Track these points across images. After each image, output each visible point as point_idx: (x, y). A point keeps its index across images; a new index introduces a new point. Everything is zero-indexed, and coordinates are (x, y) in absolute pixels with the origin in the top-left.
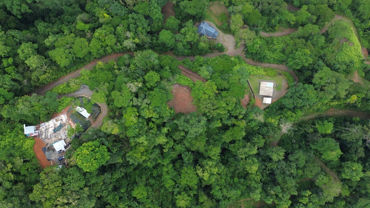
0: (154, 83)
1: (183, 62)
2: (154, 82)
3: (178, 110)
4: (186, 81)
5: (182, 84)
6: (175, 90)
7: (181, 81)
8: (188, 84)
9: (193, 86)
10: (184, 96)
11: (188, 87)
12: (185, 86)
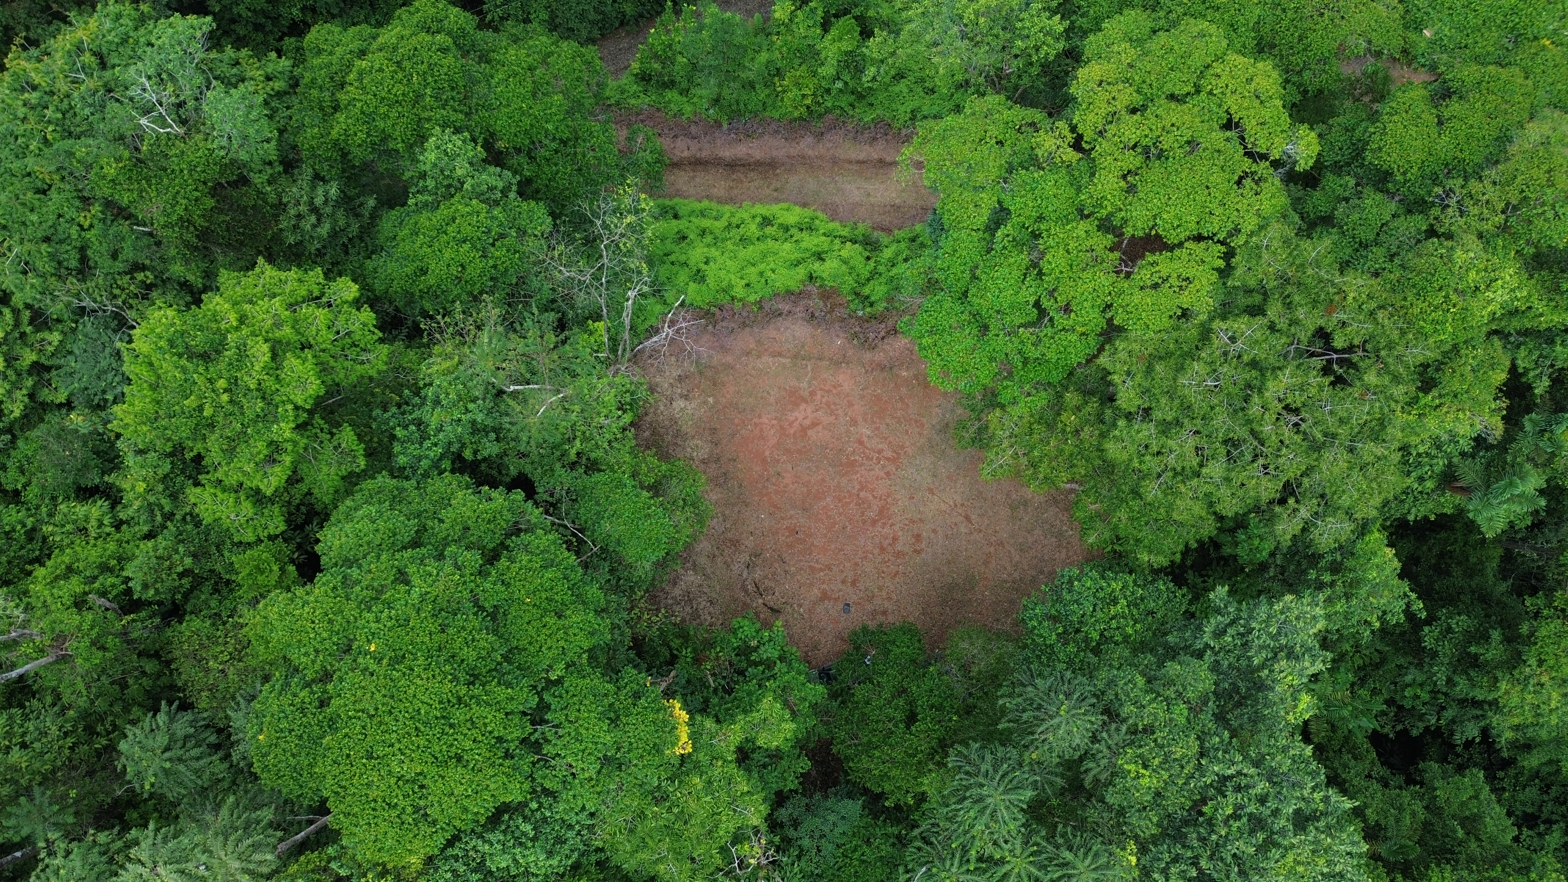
4: (761, 246)
5: (739, 291)
6: (681, 403)
7: (711, 271)
8: (801, 272)
9: (865, 270)
10: (814, 425)
11: (815, 304)
12: (785, 307)
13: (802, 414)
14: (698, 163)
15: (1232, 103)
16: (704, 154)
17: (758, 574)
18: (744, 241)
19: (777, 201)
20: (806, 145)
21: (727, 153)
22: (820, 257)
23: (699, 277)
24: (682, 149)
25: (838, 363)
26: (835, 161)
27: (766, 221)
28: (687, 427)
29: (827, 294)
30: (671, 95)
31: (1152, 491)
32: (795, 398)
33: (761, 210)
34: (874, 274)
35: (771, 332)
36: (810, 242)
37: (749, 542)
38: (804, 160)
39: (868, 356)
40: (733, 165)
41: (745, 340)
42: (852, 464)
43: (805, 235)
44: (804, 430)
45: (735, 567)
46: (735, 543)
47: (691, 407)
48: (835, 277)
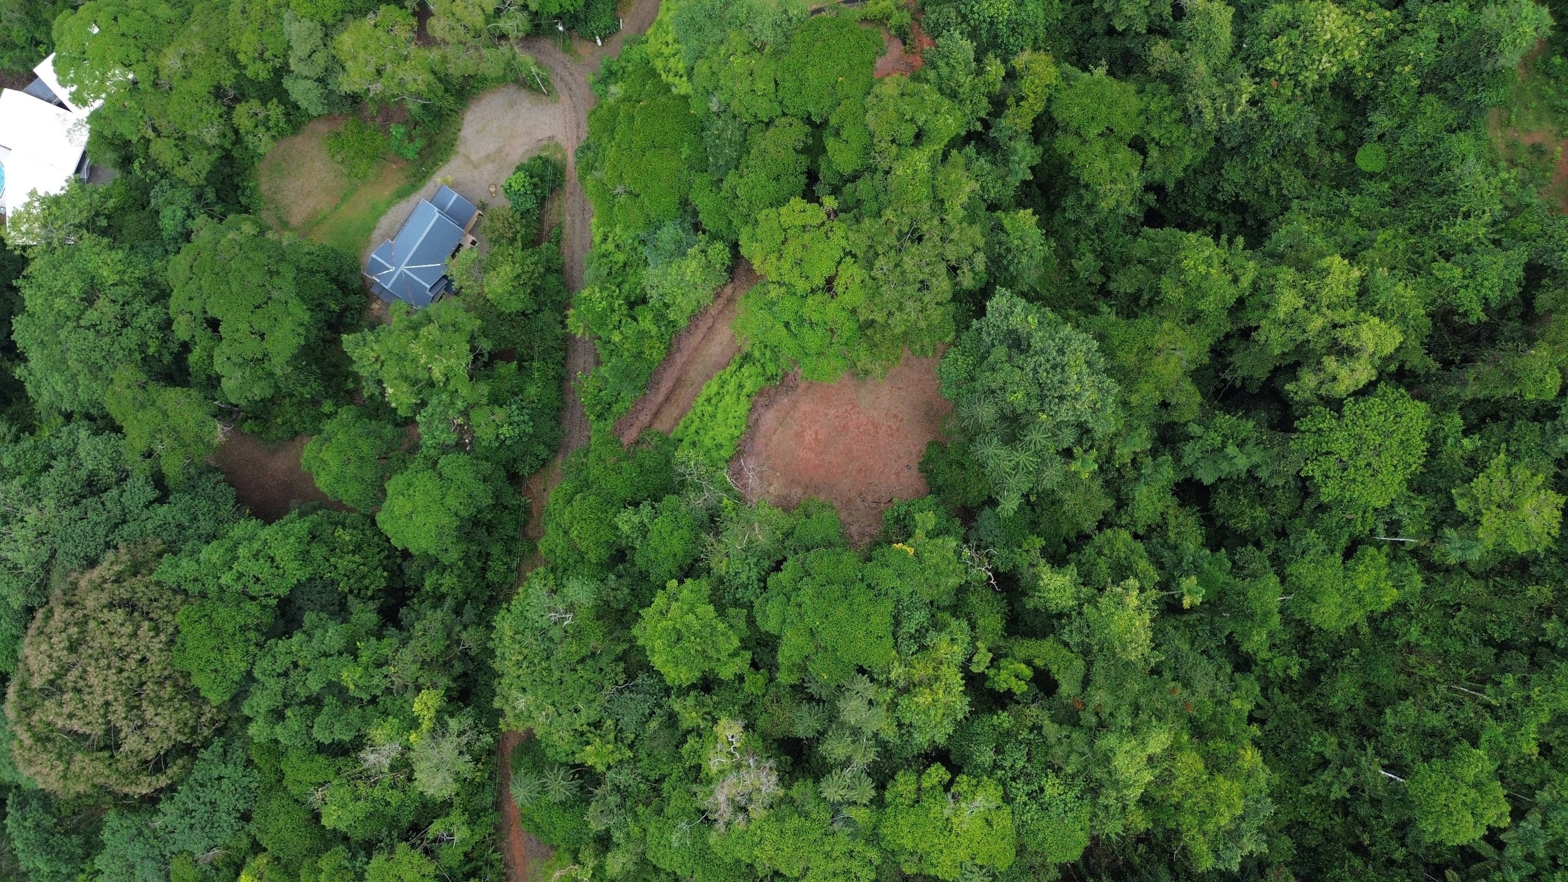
0: (721, 626)
1: (599, 416)
2: (714, 629)
3: (897, 474)
4: (720, 410)
5: (737, 433)
6: (772, 489)
7: (720, 439)
8: (743, 399)
9: (760, 370)
10: (817, 433)
11: (762, 401)
12: (755, 416)
13: (809, 436)
14: (656, 415)
15: (798, 223)
16: (654, 409)
17: (870, 498)
18: (713, 416)
19: (699, 387)
20: (679, 359)
21: (661, 398)
22: (741, 386)
23: (719, 447)
24: (644, 418)
25: (794, 406)
26: (695, 350)
27: (709, 400)
28: (784, 492)
29: (761, 393)
30: (615, 408)
31: (922, 324)
32: (799, 435)
33: (701, 400)
34: (763, 366)
35: (763, 429)
36: (731, 387)
37: (853, 494)
38: (685, 364)
39: (799, 391)
40: (667, 399)
41: (760, 442)
42: (845, 427)
43: (726, 387)
44: (816, 439)
45: (861, 507)
46: (849, 501)
47: (776, 485)
48: (755, 385)
